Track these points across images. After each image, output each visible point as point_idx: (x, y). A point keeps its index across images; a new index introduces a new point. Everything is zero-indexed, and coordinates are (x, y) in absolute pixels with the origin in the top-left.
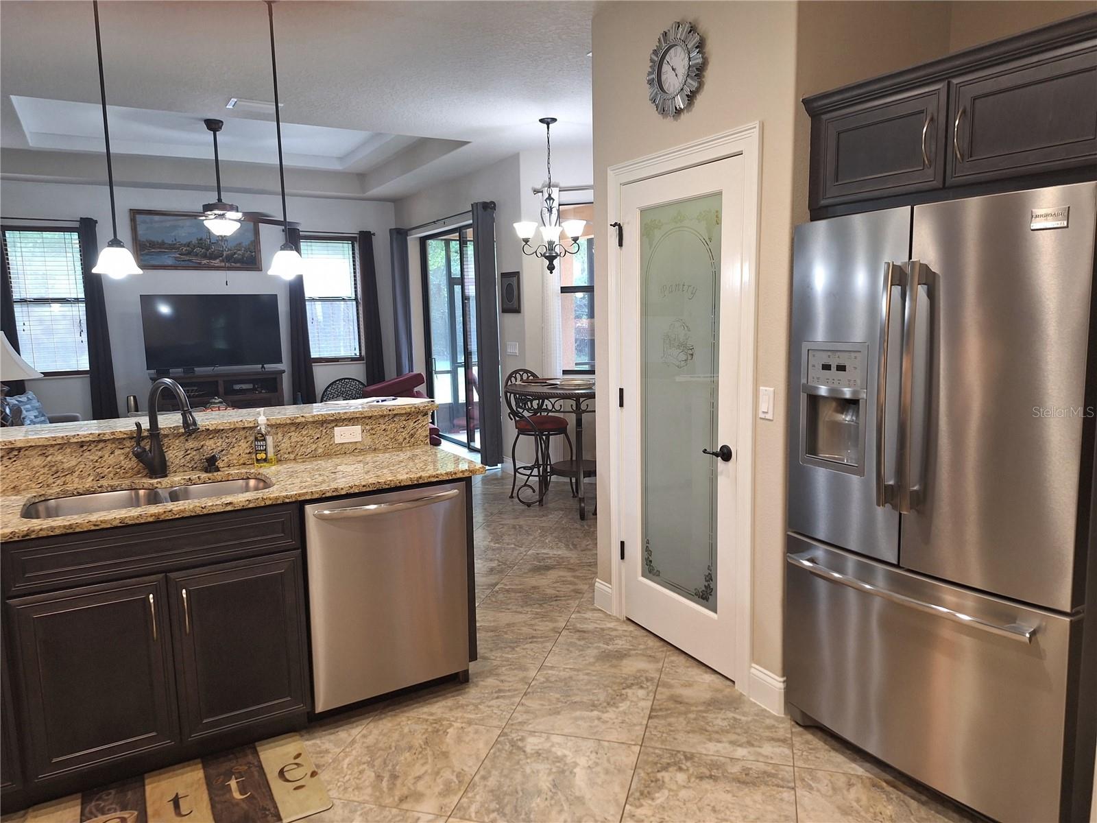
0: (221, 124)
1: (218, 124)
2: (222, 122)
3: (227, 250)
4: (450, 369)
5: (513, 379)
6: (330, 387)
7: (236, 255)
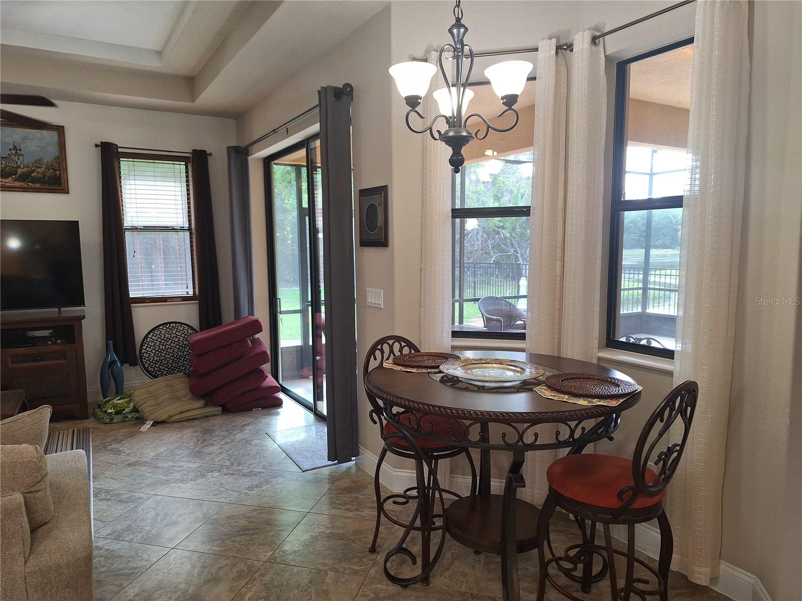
3: (22, 166)
4: (299, 309)
5: (378, 354)
6: (152, 334)
7: (35, 174)
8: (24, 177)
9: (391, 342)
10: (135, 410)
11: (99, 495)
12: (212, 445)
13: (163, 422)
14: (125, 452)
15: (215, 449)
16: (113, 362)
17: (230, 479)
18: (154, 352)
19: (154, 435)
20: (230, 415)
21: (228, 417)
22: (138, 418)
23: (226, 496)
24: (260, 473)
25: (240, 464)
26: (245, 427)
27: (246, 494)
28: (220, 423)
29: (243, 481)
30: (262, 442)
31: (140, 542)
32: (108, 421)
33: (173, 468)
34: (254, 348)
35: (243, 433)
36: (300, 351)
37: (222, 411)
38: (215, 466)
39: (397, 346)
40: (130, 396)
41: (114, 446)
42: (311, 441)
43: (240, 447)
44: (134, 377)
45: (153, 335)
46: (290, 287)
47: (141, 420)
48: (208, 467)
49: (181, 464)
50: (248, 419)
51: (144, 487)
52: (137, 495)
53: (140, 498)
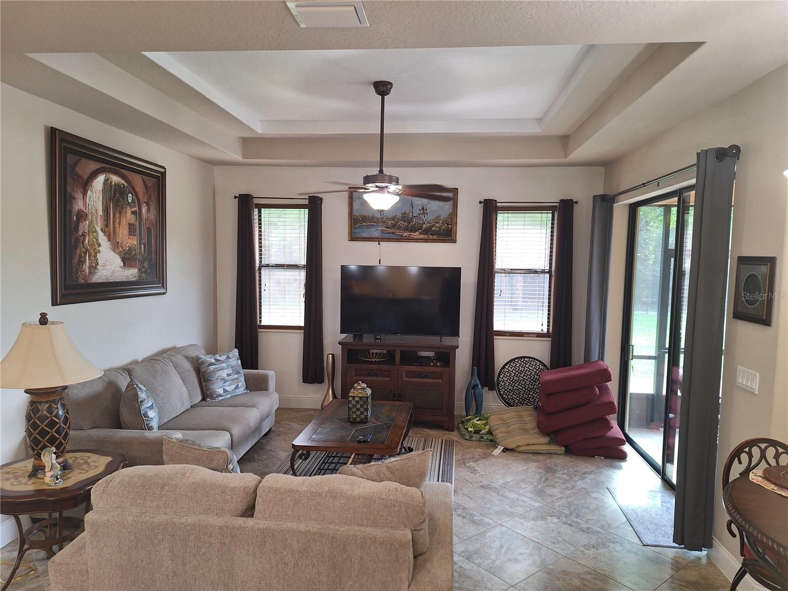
0: (389, 86)
1: (386, 86)
2: (391, 84)
3: (426, 223)
4: (654, 355)
5: (744, 457)
6: (508, 365)
7: (434, 228)
8: (427, 231)
9: (763, 446)
10: (490, 433)
11: (457, 510)
12: (553, 486)
13: (512, 450)
14: (479, 473)
15: (555, 491)
16: (475, 386)
17: (569, 530)
18: (509, 381)
19: (504, 461)
20: (572, 457)
21: (570, 459)
22: (491, 441)
23: (562, 548)
24: (598, 532)
25: (579, 516)
26: (587, 475)
27: (582, 551)
28: (562, 462)
29: (581, 537)
30: (601, 497)
31: (486, 569)
32: (468, 437)
33: (518, 502)
34: (601, 395)
35: (584, 481)
36: (651, 400)
37: (565, 451)
38: (555, 511)
39: (771, 452)
40: (487, 419)
41: (472, 464)
42: (655, 511)
43: (581, 497)
44: (491, 401)
45: (509, 367)
46: (647, 311)
47: (493, 443)
48: (549, 510)
49: (525, 499)
50: (589, 466)
51: (492, 514)
52: (487, 520)
53: (489, 524)
